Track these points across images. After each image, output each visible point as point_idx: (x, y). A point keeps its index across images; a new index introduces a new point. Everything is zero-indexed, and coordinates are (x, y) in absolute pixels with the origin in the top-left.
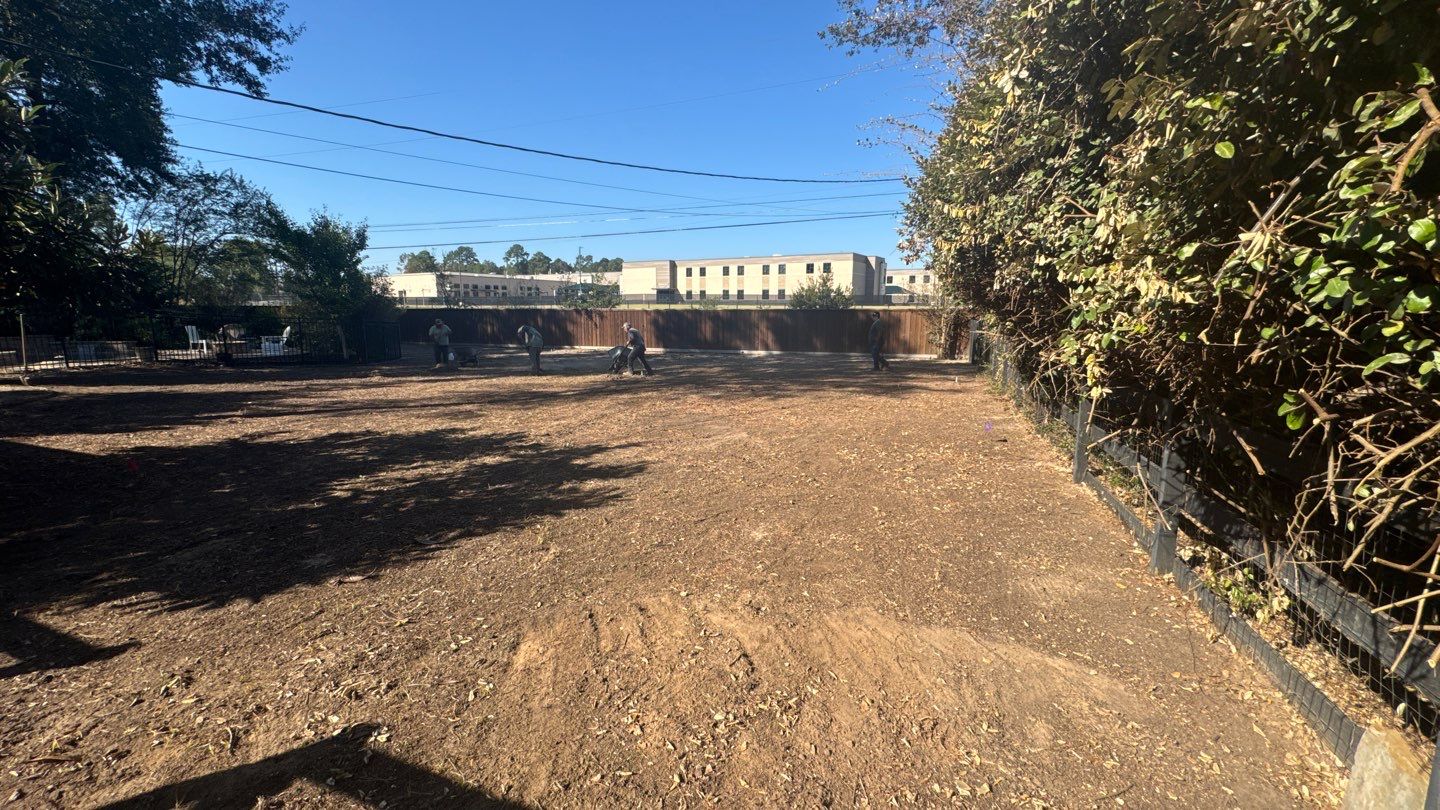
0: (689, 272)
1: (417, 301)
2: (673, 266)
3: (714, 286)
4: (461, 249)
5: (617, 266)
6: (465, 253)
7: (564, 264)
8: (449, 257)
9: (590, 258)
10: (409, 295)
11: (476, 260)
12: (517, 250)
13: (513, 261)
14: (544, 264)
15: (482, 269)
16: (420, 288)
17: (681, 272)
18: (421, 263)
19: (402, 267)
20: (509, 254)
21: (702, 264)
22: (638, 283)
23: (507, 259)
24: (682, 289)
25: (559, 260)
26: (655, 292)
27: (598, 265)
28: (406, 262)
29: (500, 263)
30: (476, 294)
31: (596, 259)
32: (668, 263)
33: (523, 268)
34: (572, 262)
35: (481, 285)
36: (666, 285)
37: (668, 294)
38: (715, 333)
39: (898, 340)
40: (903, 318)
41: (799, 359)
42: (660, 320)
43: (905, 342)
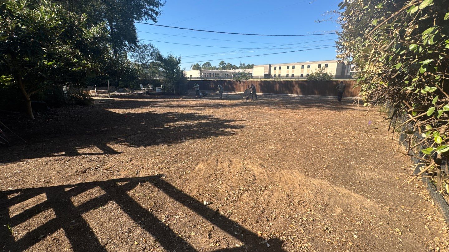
0: (275, 68)
1: (195, 78)
2: (270, 66)
3: (284, 72)
4: (207, 63)
5: (251, 67)
6: (208, 64)
7: (236, 66)
8: (204, 65)
9: (244, 64)
10: (192, 76)
11: (211, 66)
12: (223, 62)
13: (221, 66)
14: (230, 66)
15: (212, 68)
16: (195, 74)
17: (273, 68)
18: (196, 67)
19: (191, 68)
20: (220, 64)
21: (280, 65)
22: (258, 72)
23: (220, 65)
24: (273, 73)
25: (234, 65)
26: (263, 75)
27: (246, 66)
28: (192, 67)
29: (218, 67)
30: (210, 76)
31: (246, 65)
32: (268, 65)
33: (224, 68)
34: (238, 66)
35: (212, 73)
36: (267, 73)
37: (268, 76)
38: (279, 88)
39: (348, 91)
40: (351, 84)
41: (309, 98)
42: (262, 84)
43: (351, 93)
